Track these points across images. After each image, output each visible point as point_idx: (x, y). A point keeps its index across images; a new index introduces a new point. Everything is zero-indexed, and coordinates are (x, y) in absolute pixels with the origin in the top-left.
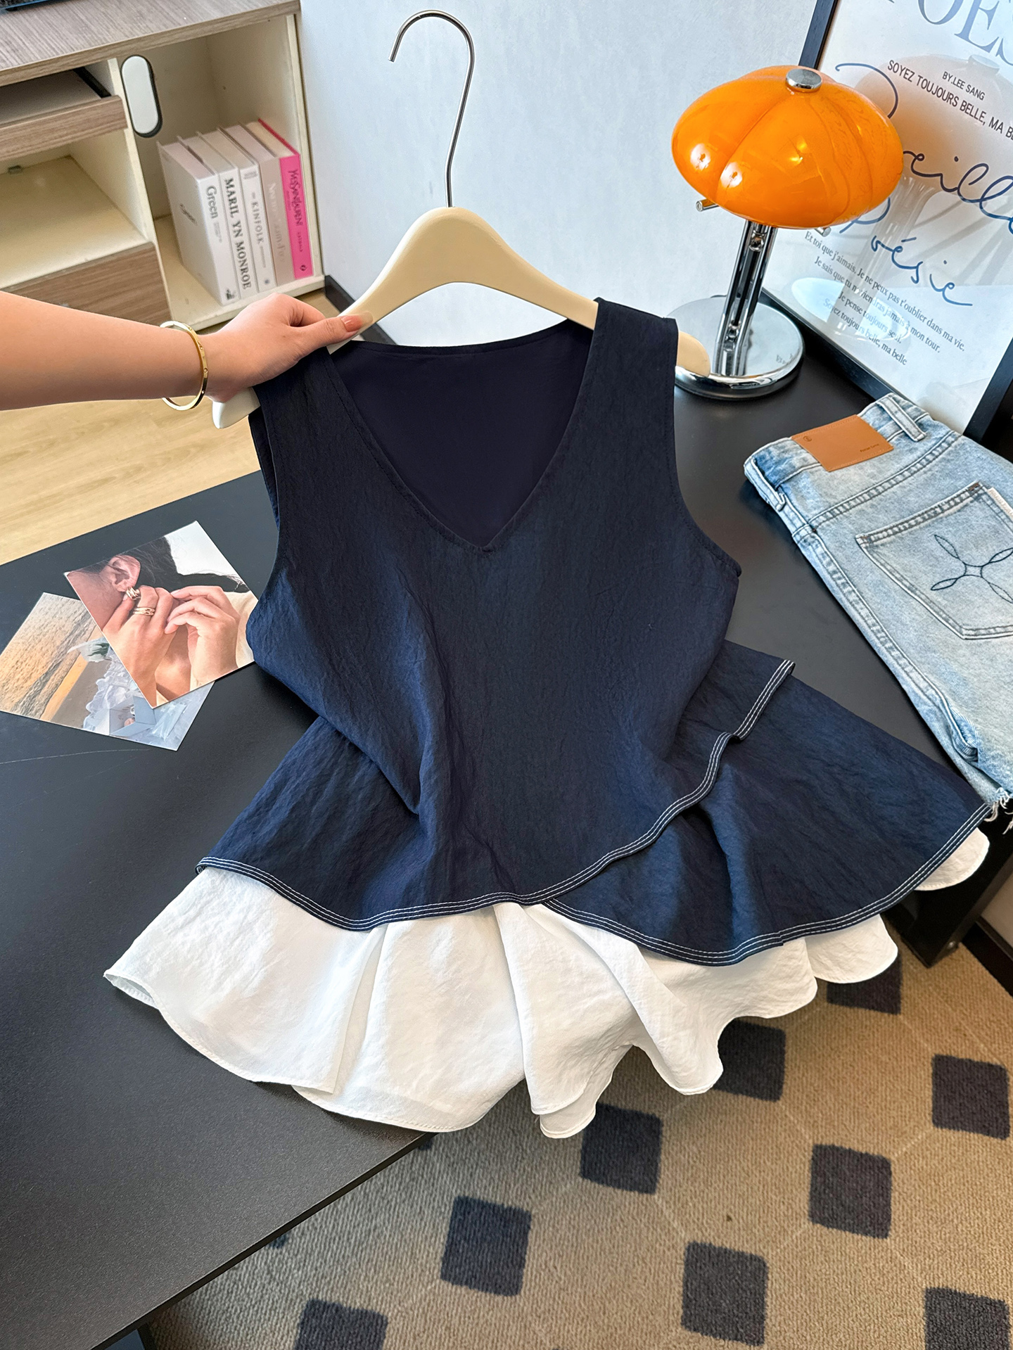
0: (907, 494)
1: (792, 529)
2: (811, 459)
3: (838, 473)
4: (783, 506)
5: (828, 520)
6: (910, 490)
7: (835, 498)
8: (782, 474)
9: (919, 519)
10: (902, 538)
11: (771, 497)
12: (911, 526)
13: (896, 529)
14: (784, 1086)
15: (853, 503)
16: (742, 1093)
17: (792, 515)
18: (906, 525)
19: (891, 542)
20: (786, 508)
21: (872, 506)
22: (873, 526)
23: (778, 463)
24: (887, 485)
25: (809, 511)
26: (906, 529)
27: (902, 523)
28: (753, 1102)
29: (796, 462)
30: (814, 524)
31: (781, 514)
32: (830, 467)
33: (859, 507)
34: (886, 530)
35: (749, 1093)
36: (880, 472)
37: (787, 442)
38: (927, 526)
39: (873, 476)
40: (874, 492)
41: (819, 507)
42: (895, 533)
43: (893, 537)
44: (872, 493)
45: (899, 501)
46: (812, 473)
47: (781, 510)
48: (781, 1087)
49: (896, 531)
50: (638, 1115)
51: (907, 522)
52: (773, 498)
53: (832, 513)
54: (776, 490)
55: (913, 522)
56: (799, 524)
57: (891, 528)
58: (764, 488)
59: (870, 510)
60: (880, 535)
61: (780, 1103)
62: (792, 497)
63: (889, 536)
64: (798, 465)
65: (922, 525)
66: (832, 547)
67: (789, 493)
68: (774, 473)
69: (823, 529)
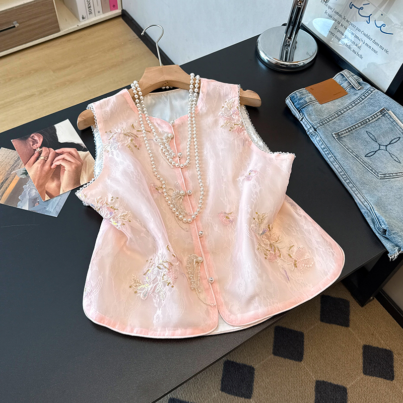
0: (353, 114)
1: (306, 129)
2: (313, 98)
3: (324, 105)
4: (302, 119)
5: (321, 125)
6: (355, 112)
7: (323, 117)
8: (301, 105)
9: (359, 124)
10: (352, 133)
11: (297, 115)
12: (356, 128)
13: (350, 129)
14: (304, 356)
15: (330, 119)
16: (287, 358)
17: (306, 123)
18: (354, 127)
19: (347, 135)
20: (303, 120)
21: (339, 119)
22: (340, 129)
23: (299, 99)
24: (345, 110)
25: (312, 121)
26: (354, 129)
27: (352, 127)
28: (292, 362)
29: (307, 99)
30: (315, 127)
31: (301, 122)
32: (321, 102)
33: (333, 120)
34: (345, 130)
35: (290, 358)
36: (342, 104)
37: (303, 90)
38: (363, 127)
39: (339, 106)
40: (339, 113)
41: (317, 120)
42: (349, 131)
43: (348, 133)
44: (339, 114)
45: (350, 116)
46: (313, 105)
47: (301, 120)
48: (303, 356)
49: (350, 130)
50: (245, 366)
51: (354, 126)
52: (298, 115)
53: (323, 123)
54: (299, 112)
55: (357, 126)
56: (309, 127)
57: (348, 129)
58: (294, 111)
59: (338, 121)
60: (343, 132)
61: (302, 362)
62: (305, 115)
63: (347, 132)
64: (308, 101)
65: (361, 127)
66: (323, 137)
67: (304, 113)
68: (298, 104)
69: (319, 129)
